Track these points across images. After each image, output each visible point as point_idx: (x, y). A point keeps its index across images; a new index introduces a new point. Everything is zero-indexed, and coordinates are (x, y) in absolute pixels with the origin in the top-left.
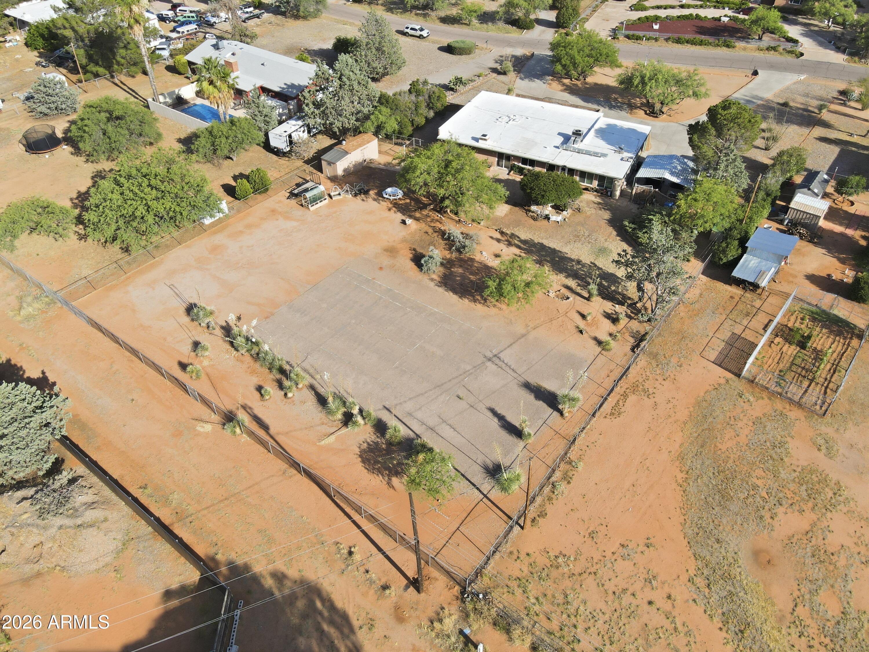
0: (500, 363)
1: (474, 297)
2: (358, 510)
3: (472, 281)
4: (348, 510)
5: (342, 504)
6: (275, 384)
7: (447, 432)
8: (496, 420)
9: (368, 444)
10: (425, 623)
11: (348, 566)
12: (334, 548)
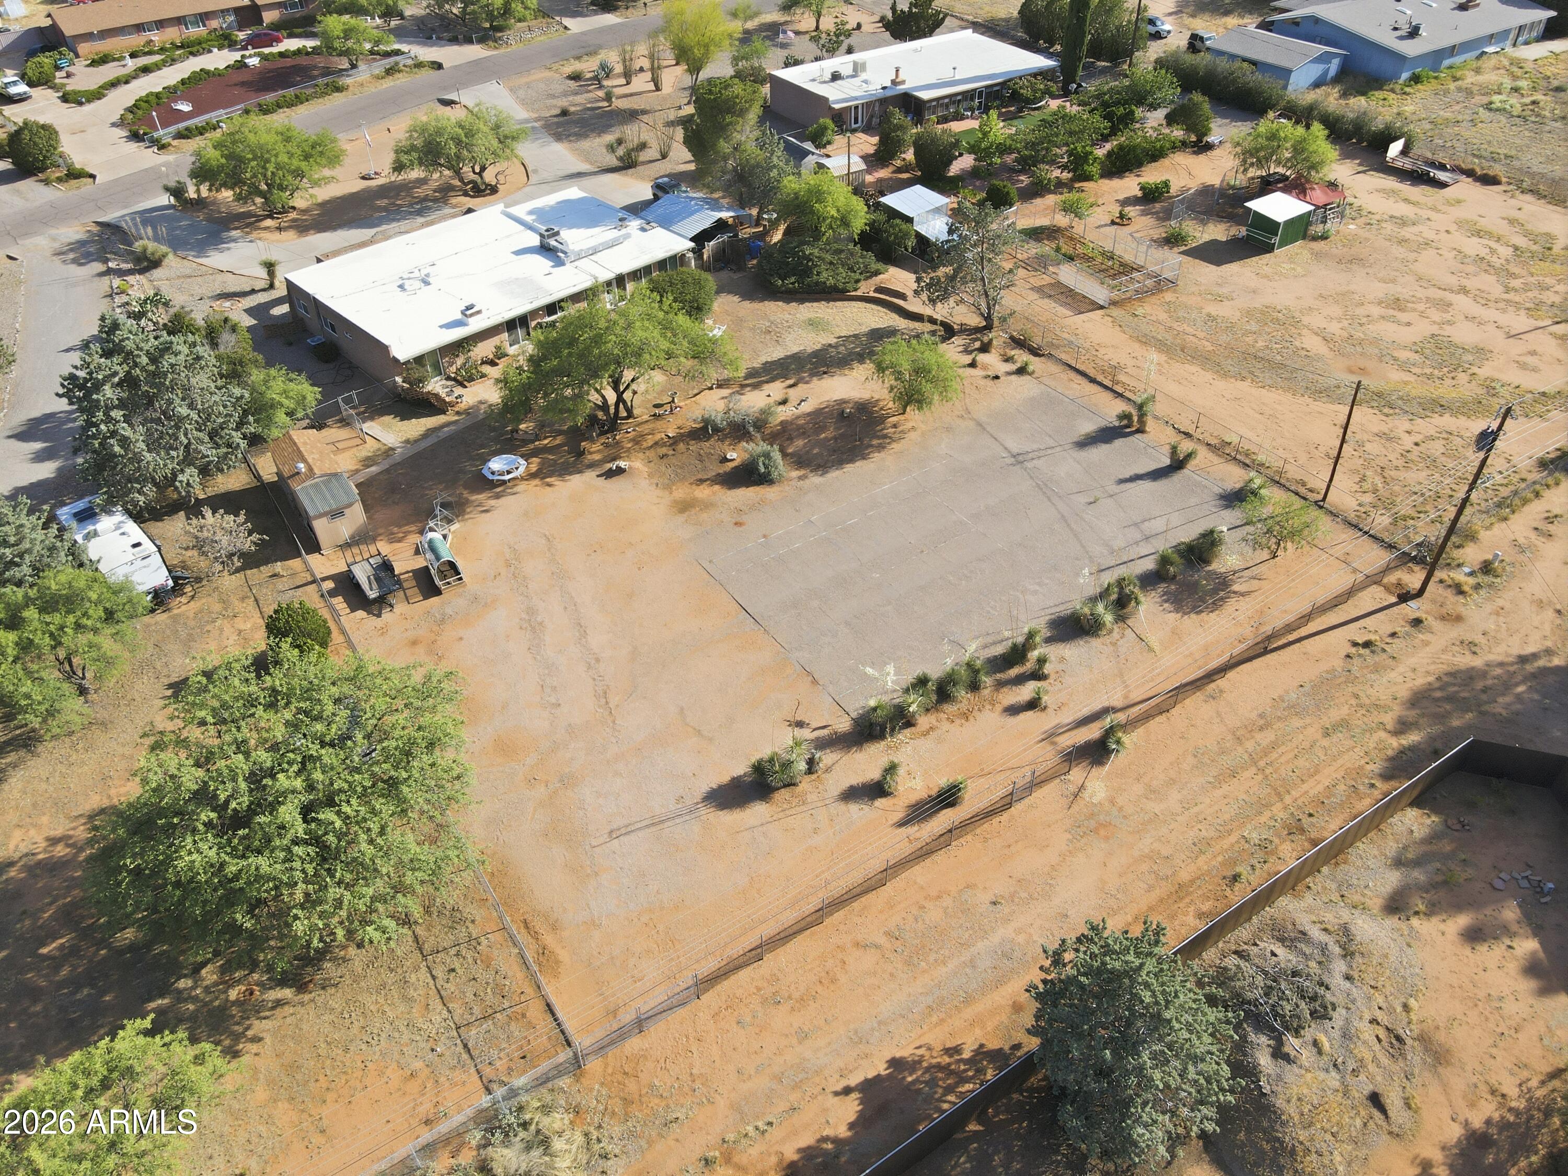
0: (1030, 455)
1: (872, 446)
2: (1289, 628)
3: (835, 438)
4: (1291, 637)
5: (1280, 643)
6: (1005, 690)
7: (1158, 525)
8: (1141, 482)
9: (1166, 601)
10: (1461, 599)
11: (1384, 650)
12: (1357, 661)
